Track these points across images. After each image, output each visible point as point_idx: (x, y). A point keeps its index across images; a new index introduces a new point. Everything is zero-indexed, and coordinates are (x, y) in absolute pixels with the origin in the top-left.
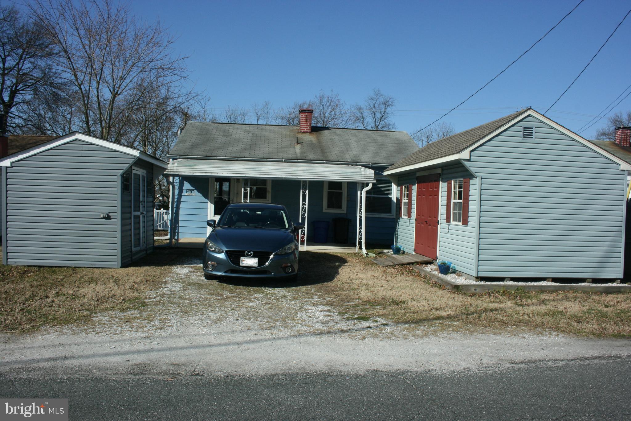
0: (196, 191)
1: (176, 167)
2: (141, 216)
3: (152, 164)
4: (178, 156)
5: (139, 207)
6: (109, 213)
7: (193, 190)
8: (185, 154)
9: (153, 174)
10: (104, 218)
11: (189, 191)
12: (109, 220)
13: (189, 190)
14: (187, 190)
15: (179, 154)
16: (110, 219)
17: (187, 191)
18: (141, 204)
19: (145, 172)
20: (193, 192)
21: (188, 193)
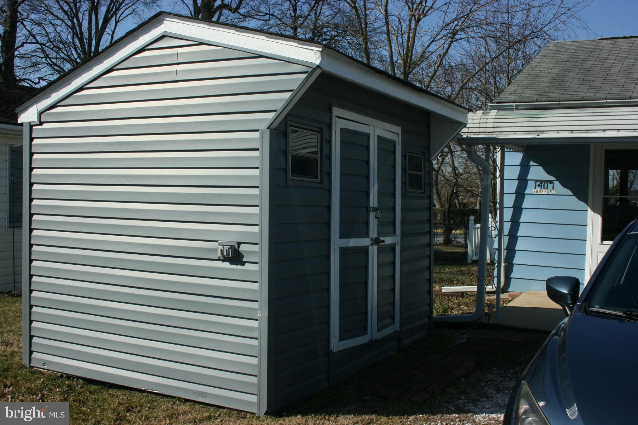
0: (557, 183)
1: (493, 121)
2: (374, 251)
3: (427, 114)
4: (514, 104)
5: (367, 223)
6: (239, 244)
7: (551, 182)
8: (531, 99)
9: (429, 138)
10: (225, 259)
11: (541, 183)
12: (239, 267)
13: (541, 181)
14: (537, 181)
15: (517, 100)
16: (243, 264)
17: (538, 183)
18: (372, 215)
19: (398, 129)
20: (550, 186)
21: (538, 188)
